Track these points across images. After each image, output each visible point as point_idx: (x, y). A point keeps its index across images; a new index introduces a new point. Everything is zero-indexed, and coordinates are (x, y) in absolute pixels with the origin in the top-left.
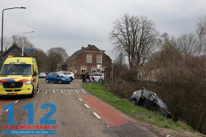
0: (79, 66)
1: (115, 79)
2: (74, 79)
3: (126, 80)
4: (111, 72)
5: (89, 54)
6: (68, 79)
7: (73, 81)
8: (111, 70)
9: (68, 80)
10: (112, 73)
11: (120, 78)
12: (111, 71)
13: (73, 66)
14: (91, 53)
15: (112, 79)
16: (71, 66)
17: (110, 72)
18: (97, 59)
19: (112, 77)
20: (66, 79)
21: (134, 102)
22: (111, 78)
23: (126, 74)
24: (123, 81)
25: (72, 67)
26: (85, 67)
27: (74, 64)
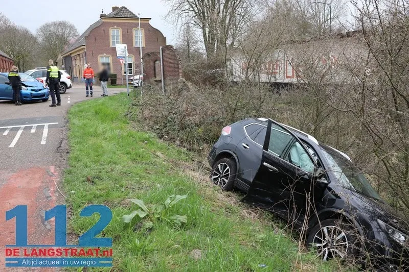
0: (94, 55)
1: (168, 80)
2: (70, 87)
3: (196, 83)
4: (158, 62)
5: (115, 27)
6: (41, 90)
7: (68, 91)
8: (158, 59)
9: (39, 92)
10: (159, 65)
11: (181, 79)
12: (156, 60)
13: (81, 56)
14: (119, 25)
15: (161, 81)
16: (78, 58)
17: (154, 62)
18: (134, 37)
19: (160, 77)
20: (32, 90)
21: (226, 166)
22: (158, 78)
23: (197, 68)
24: (189, 84)
25: (80, 59)
26: (107, 57)
27: (82, 52)
